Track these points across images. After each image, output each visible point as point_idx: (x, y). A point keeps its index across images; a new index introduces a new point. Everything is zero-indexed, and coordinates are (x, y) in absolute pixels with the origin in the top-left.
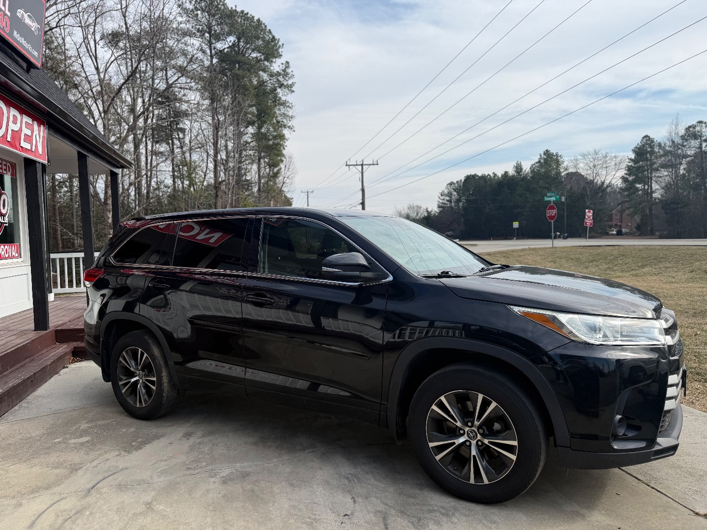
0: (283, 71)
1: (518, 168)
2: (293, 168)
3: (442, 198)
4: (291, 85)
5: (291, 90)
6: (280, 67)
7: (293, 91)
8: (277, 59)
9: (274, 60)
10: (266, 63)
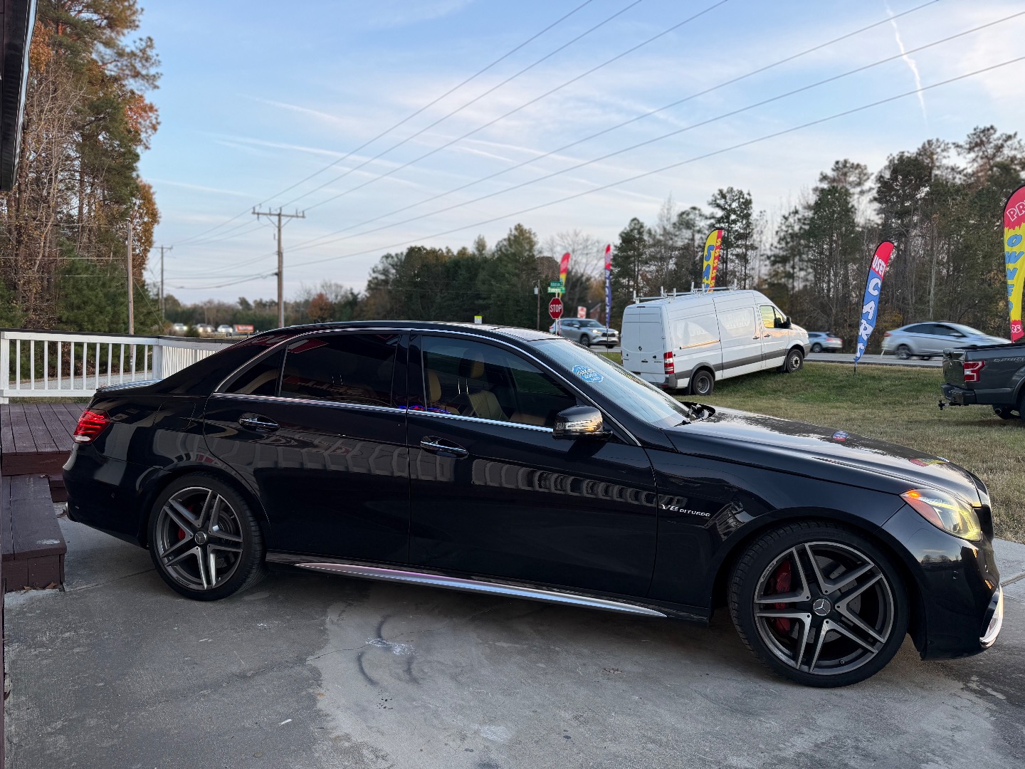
1: (481, 245)
3: (375, 275)
4: (154, 76)
5: (153, 84)
6: (137, 44)
7: (156, 87)
8: (130, 31)
10: (108, 32)
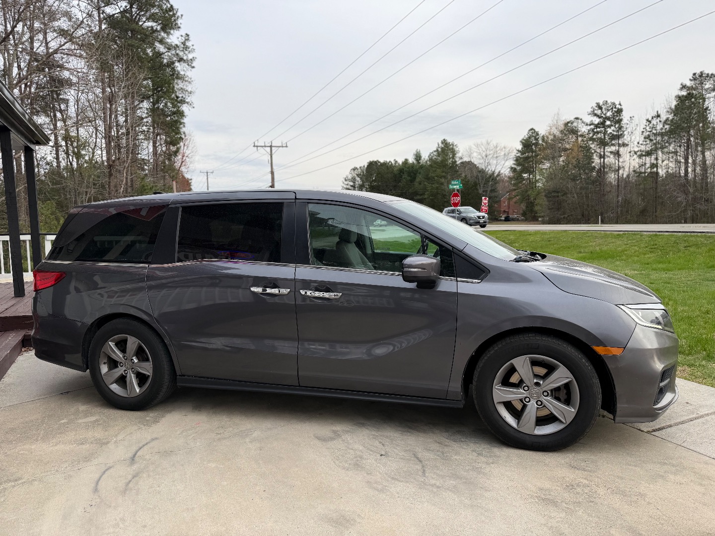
0: (182, 43)
1: (418, 157)
2: (192, 146)
3: (346, 183)
4: (191, 60)
5: (191, 65)
6: (179, 39)
7: (193, 67)
8: (175, 31)
9: (172, 32)
10: (162, 34)
